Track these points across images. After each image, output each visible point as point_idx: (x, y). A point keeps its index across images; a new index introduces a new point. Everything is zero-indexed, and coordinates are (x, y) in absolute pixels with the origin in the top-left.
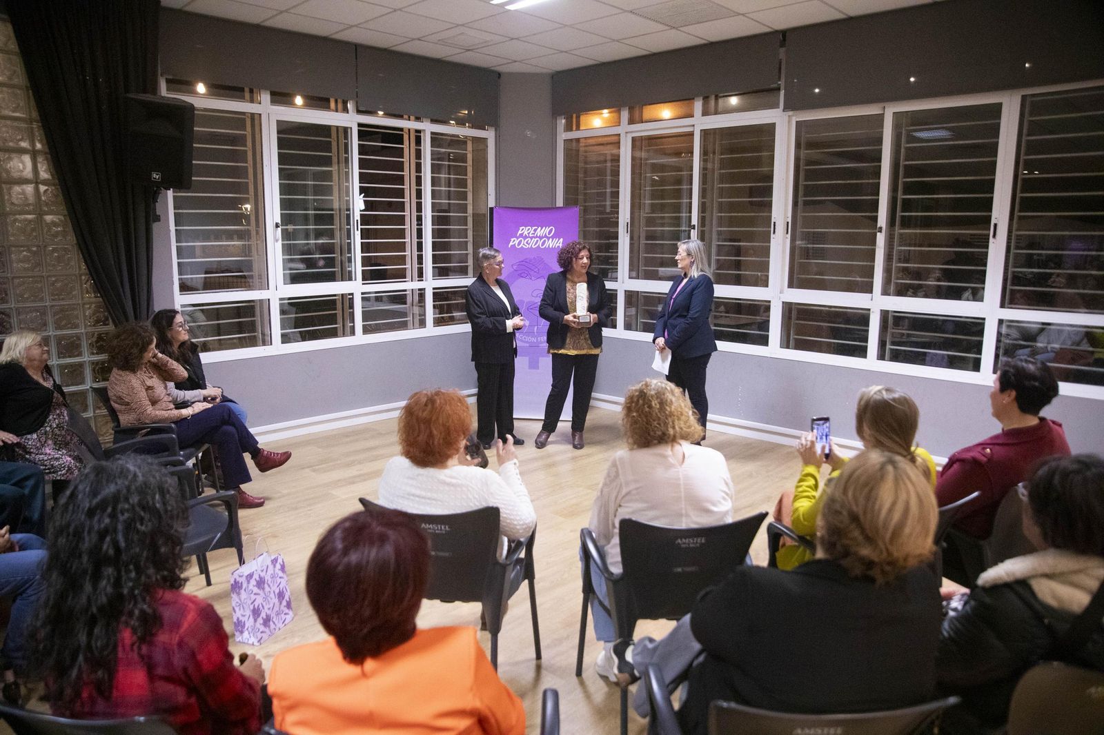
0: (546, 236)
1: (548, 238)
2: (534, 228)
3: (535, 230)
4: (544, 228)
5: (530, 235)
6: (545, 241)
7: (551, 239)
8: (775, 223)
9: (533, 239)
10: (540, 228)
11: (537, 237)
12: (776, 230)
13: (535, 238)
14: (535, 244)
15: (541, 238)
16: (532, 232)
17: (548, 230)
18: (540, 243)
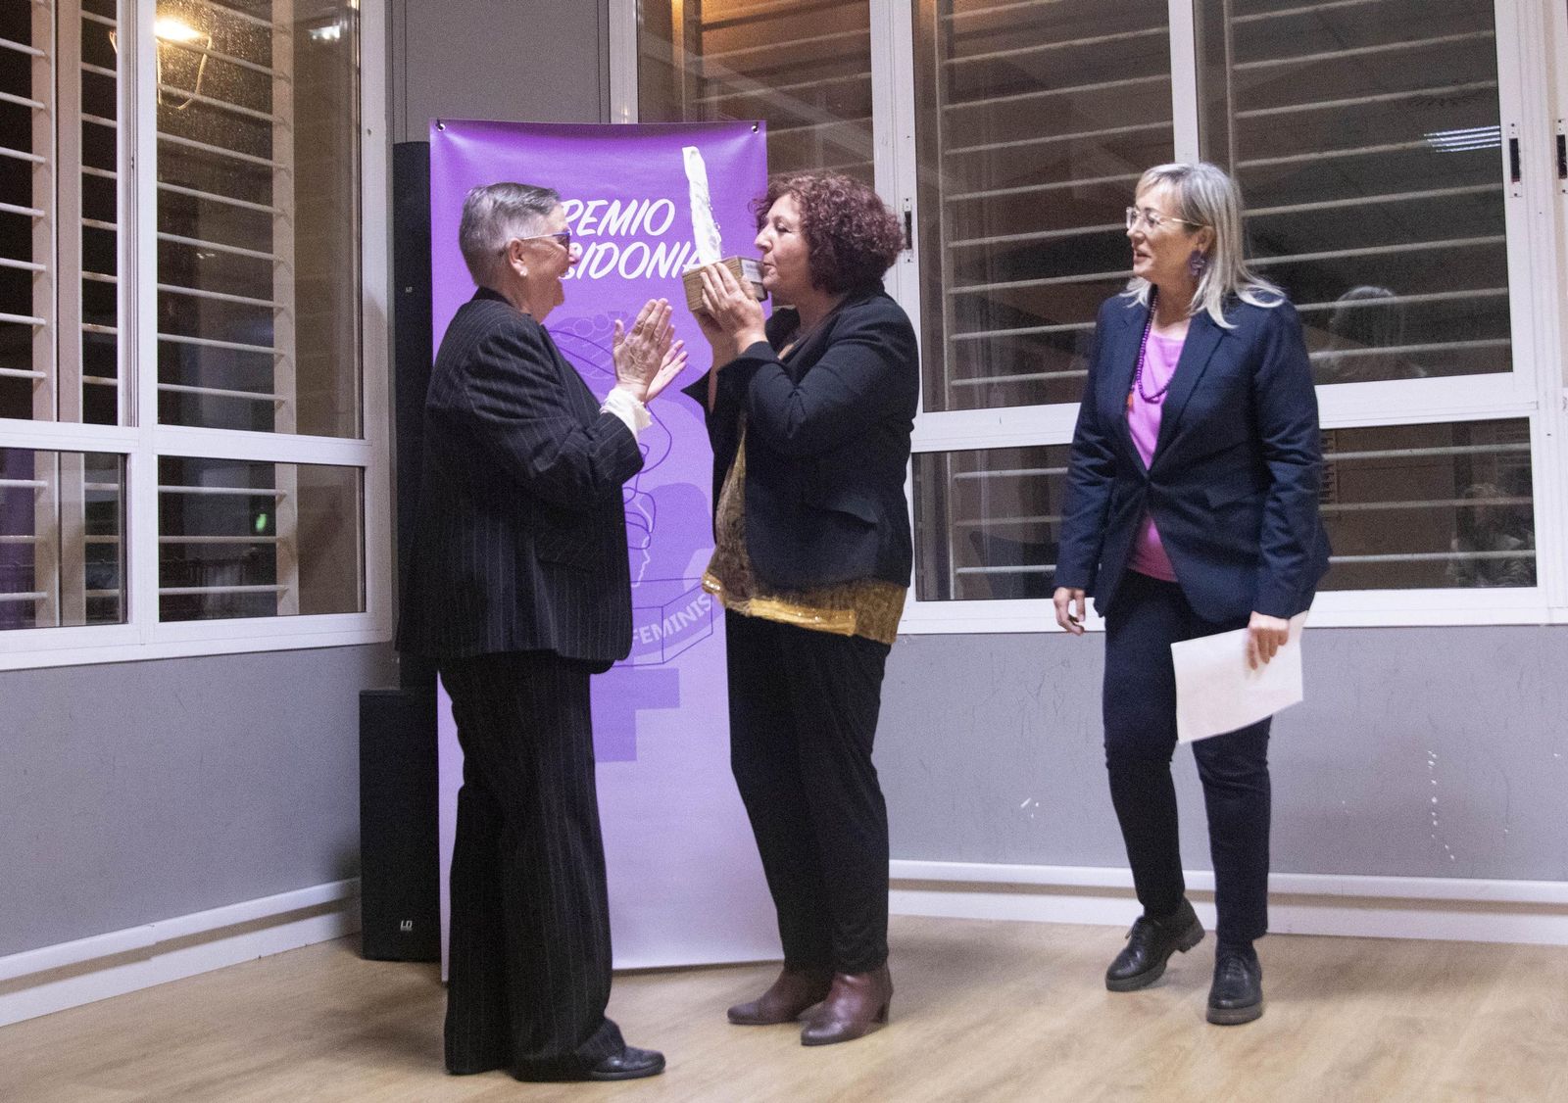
0: (641, 235)
1: (653, 243)
2: (592, 205)
3: (600, 212)
4: (634, 204)
5: (581, 232)
6: (640, 250)
7: (662, 247)
8: (1514, 143)
9: (593, 246)
10: (617, 205)
11: (605, 237)
12: (1522, 167)
13: (600, 240)
14: (598, 269)
15: (622, 241)
16: (587, 219)
17: (648, 211)
18: (620, 259)
